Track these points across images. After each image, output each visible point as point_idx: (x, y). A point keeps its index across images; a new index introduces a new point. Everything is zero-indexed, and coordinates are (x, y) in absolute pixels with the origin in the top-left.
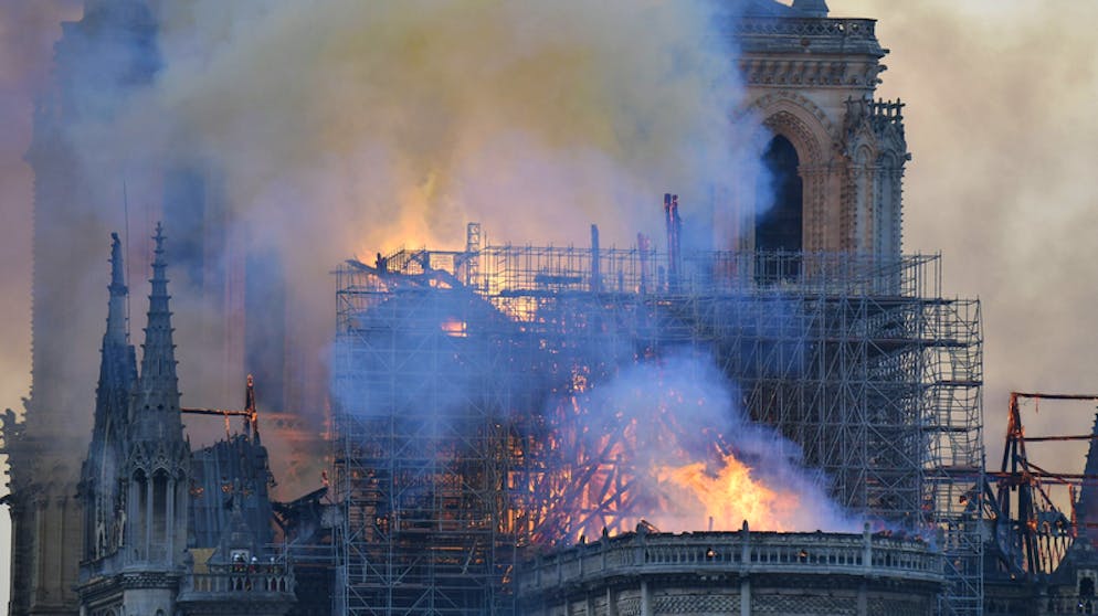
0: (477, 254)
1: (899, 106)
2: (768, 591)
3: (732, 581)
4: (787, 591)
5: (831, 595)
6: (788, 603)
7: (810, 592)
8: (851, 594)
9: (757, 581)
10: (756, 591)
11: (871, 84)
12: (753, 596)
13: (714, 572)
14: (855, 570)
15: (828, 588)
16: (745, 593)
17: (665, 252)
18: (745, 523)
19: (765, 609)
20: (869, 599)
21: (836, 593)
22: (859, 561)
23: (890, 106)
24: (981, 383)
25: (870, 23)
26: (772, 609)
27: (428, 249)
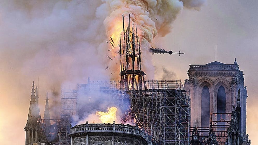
2: (92, 136)
3: (85, 134)
4: (96, 136)
5: (106, 137)
6: (96, 139)
7: (101, 136)
8: (111, 136)
9: (90, 134)
10: (90, 136)
12: (89, 138)
13: (81, 133)
14: (111, 131)
15: (105, 135)
19: (92, 140)
20: (115, 138)
21: (107, 136)
22: (112, 129)
26: (93, 140)
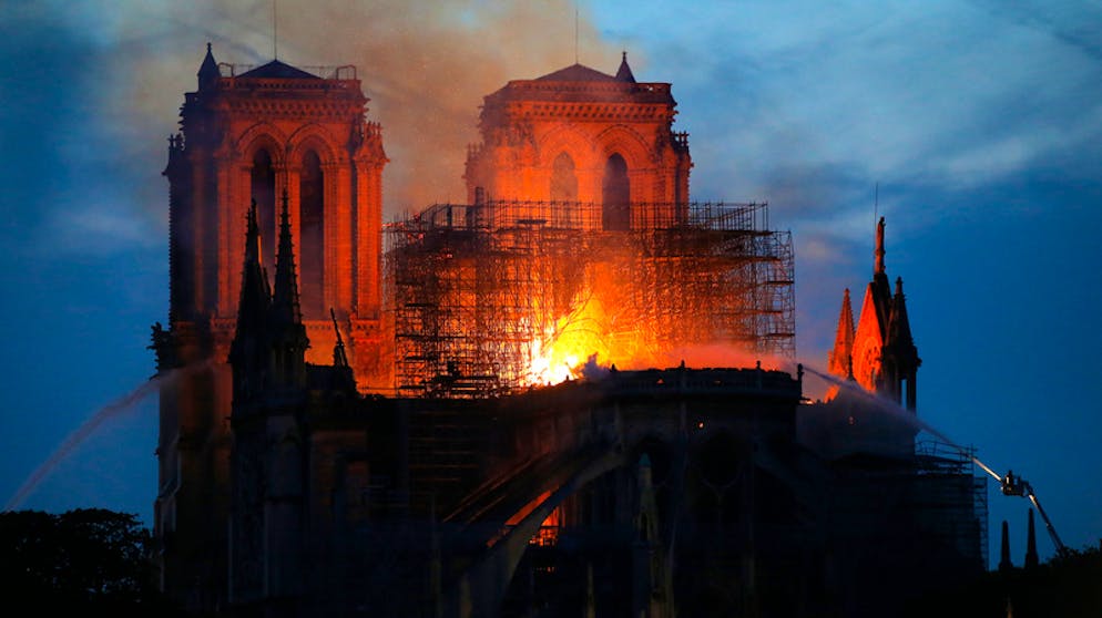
0: (482, 206)
1: (685, 135)
9: (690, 398)
11: (670, 121)
16: (683, 406)
17: (601, 203)
18: (683, 362)
23: (681, 135)
24: (792, 282)
25: (668, 86)
27: (452, 203)
